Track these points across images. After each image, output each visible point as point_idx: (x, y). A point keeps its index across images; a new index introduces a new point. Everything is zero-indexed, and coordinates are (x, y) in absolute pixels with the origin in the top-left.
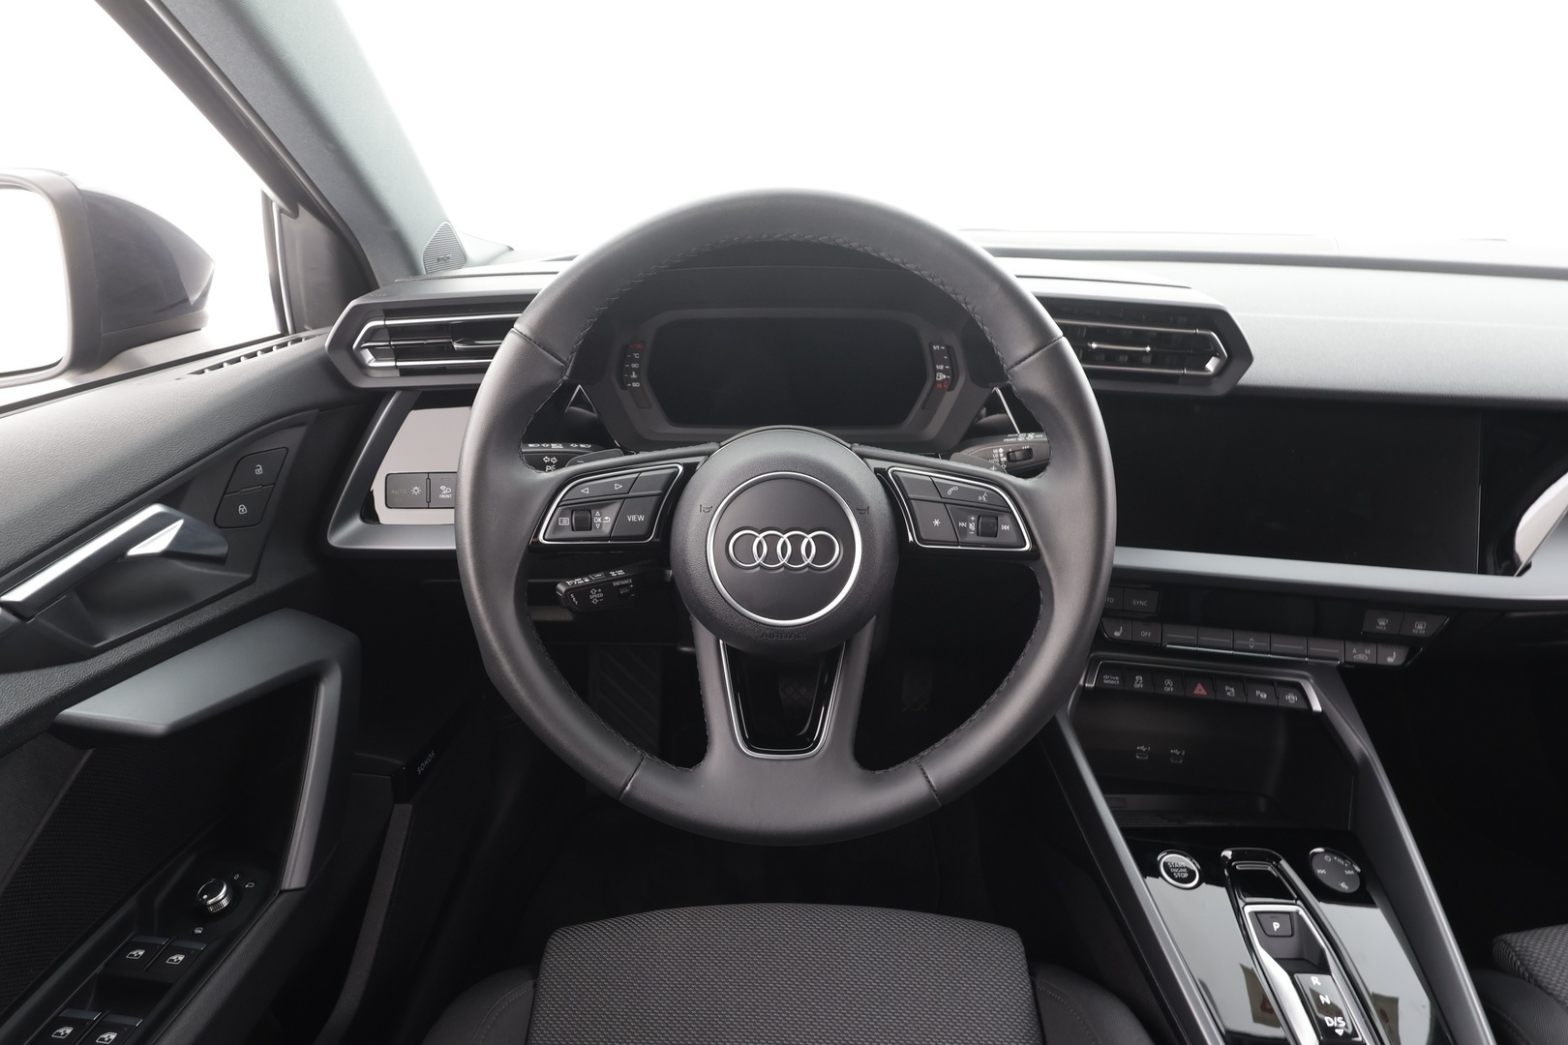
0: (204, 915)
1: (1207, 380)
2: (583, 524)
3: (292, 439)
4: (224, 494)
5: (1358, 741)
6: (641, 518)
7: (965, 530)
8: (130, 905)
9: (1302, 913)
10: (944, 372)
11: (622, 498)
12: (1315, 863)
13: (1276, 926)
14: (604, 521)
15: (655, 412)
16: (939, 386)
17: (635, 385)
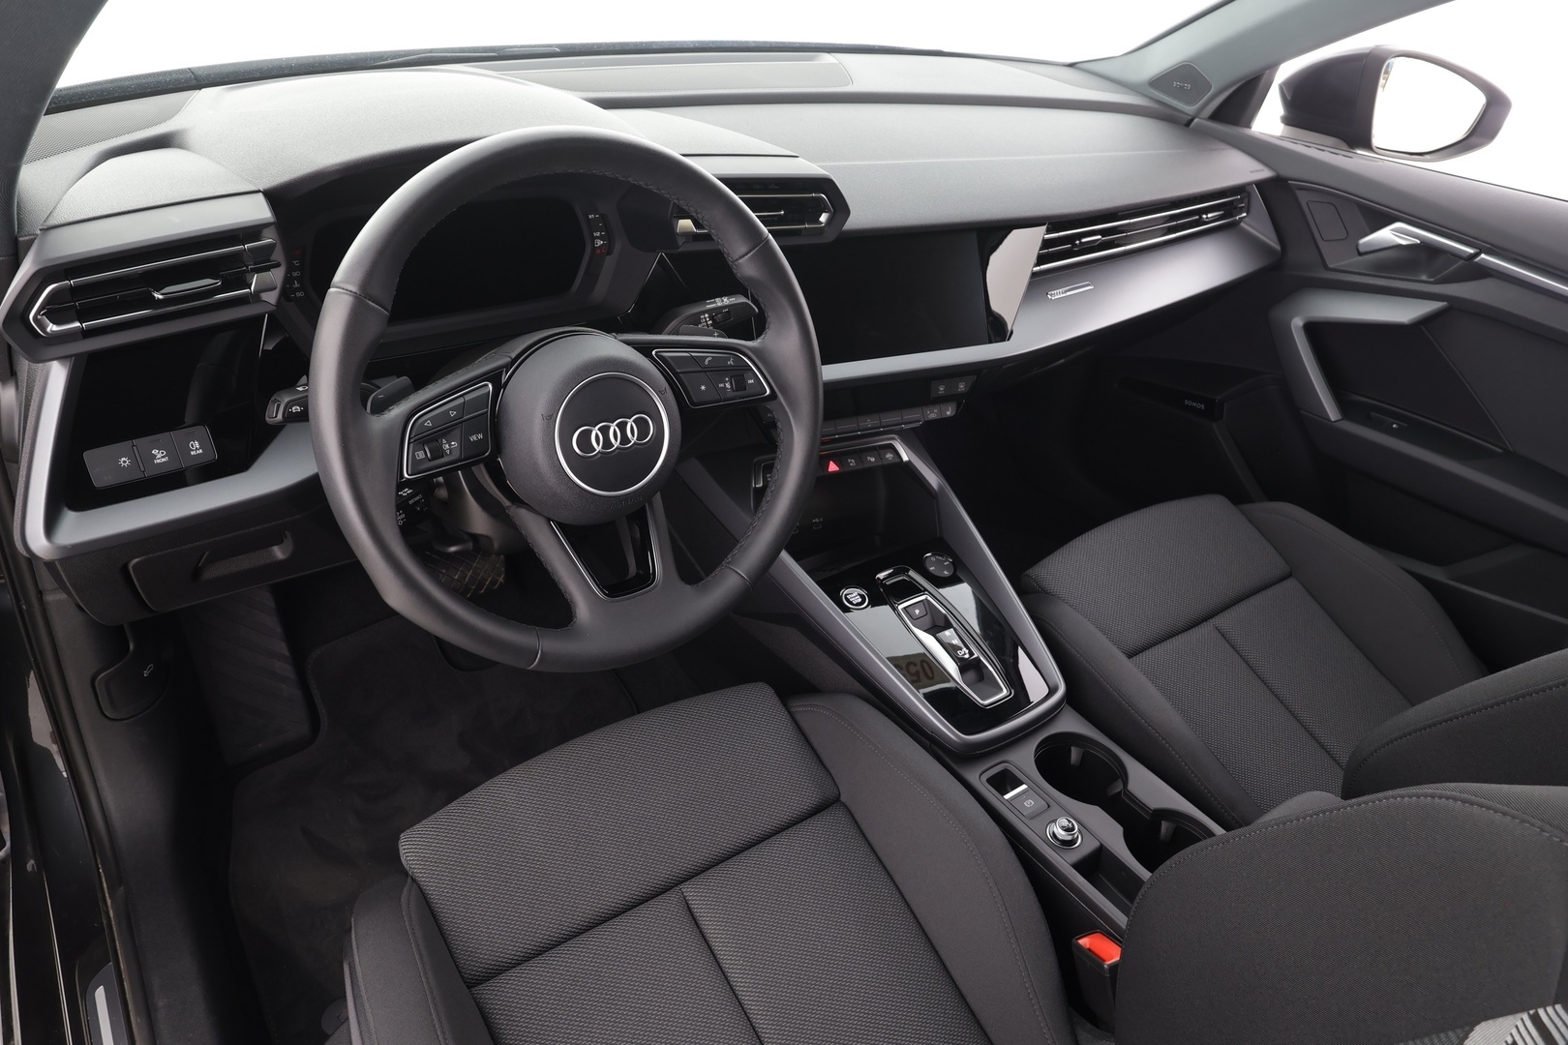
1: (821, 231)
5: (933, 478)
9: (929, 598)
10: (600, 238)
12: (927, 563)
13: (917, 612)
16: (598, 251)
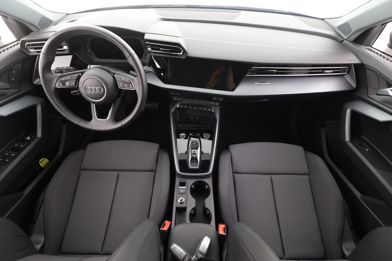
0: (26, 140)
2: (64, 84)
3: (19, 66)
4: (8, 77)
6: (74, 83)
7: (125, 86)
8: (15, 139)
11: (70, 80)
14: (67, 84)
15: (94, 56)
17: (89, 51)
